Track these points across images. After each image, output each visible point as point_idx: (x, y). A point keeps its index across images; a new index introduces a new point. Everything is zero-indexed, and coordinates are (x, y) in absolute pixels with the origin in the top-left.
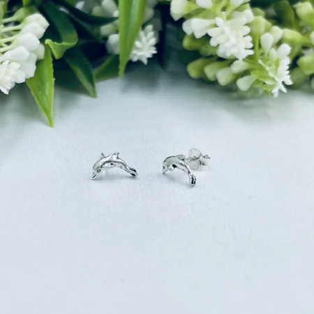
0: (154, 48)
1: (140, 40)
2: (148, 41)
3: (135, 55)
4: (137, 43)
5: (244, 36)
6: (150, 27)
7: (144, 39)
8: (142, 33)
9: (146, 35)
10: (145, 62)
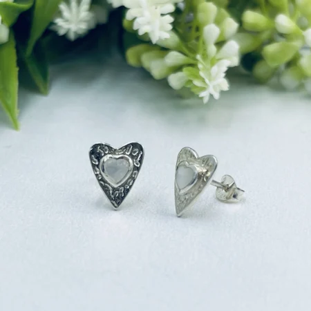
5: (162, 15)
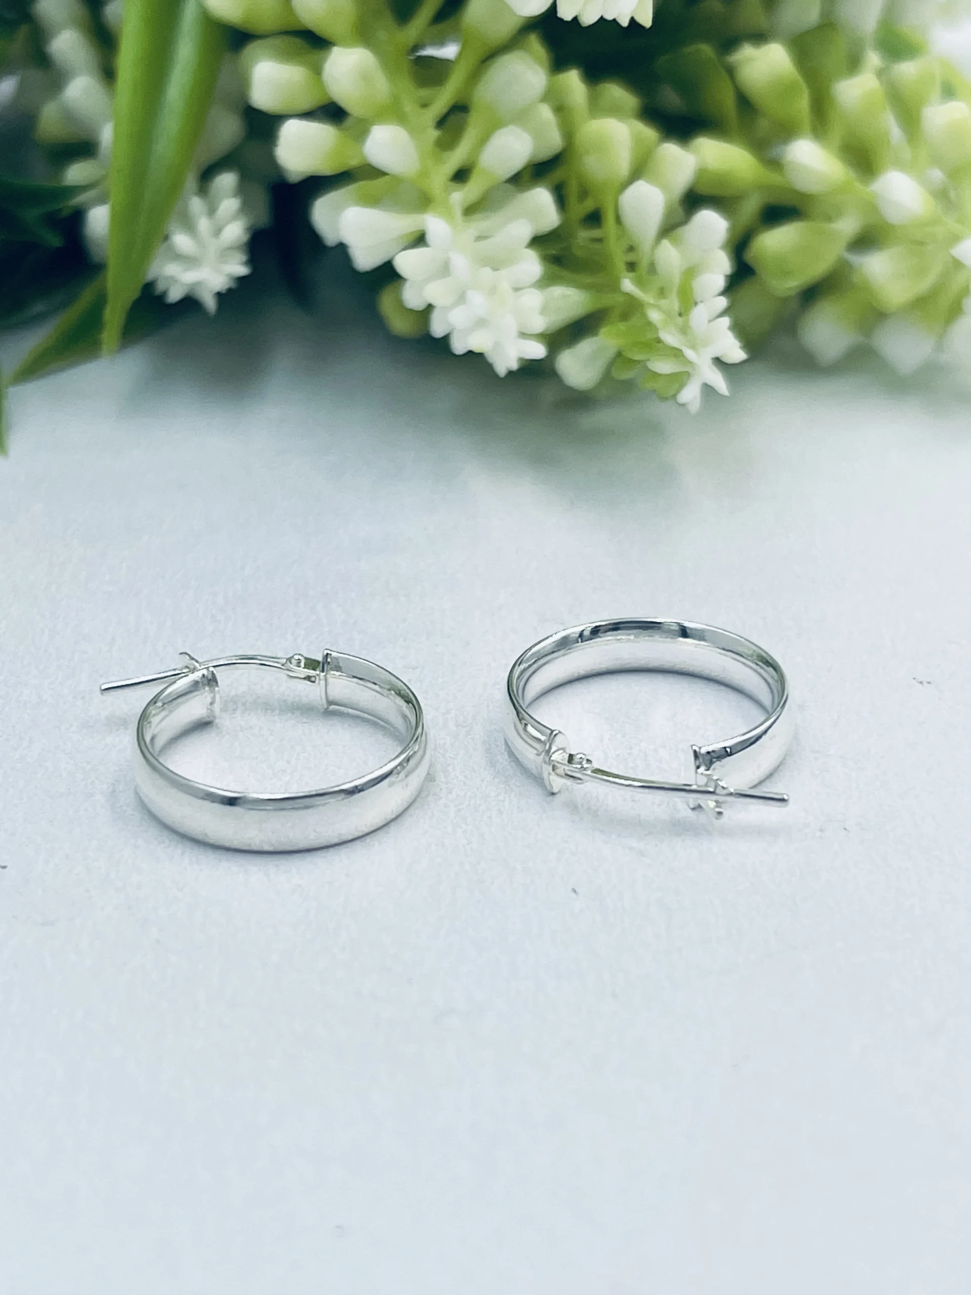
0: (243, 257)
1: (189, 226)
2: (218, 232)
3: (173, 280)
4: (181, 241)
6: (227, 180)
7: (203, 224)
8: (196, 204)
9: (212, 211)
10: (210, 303)
